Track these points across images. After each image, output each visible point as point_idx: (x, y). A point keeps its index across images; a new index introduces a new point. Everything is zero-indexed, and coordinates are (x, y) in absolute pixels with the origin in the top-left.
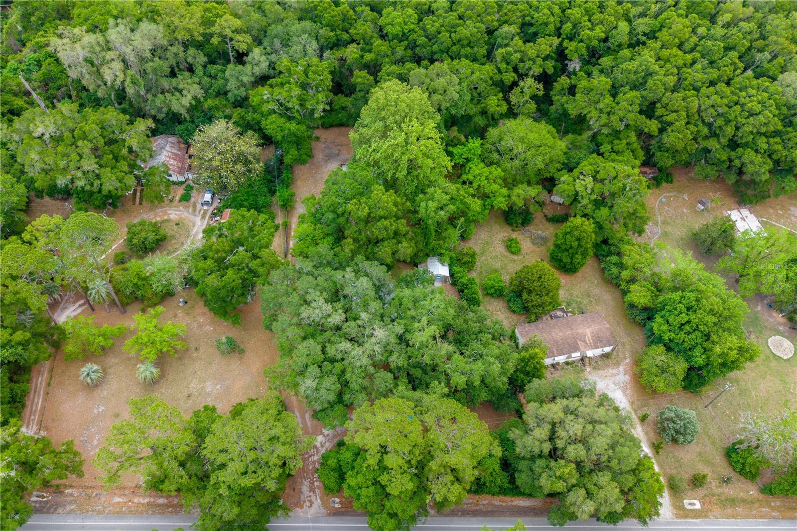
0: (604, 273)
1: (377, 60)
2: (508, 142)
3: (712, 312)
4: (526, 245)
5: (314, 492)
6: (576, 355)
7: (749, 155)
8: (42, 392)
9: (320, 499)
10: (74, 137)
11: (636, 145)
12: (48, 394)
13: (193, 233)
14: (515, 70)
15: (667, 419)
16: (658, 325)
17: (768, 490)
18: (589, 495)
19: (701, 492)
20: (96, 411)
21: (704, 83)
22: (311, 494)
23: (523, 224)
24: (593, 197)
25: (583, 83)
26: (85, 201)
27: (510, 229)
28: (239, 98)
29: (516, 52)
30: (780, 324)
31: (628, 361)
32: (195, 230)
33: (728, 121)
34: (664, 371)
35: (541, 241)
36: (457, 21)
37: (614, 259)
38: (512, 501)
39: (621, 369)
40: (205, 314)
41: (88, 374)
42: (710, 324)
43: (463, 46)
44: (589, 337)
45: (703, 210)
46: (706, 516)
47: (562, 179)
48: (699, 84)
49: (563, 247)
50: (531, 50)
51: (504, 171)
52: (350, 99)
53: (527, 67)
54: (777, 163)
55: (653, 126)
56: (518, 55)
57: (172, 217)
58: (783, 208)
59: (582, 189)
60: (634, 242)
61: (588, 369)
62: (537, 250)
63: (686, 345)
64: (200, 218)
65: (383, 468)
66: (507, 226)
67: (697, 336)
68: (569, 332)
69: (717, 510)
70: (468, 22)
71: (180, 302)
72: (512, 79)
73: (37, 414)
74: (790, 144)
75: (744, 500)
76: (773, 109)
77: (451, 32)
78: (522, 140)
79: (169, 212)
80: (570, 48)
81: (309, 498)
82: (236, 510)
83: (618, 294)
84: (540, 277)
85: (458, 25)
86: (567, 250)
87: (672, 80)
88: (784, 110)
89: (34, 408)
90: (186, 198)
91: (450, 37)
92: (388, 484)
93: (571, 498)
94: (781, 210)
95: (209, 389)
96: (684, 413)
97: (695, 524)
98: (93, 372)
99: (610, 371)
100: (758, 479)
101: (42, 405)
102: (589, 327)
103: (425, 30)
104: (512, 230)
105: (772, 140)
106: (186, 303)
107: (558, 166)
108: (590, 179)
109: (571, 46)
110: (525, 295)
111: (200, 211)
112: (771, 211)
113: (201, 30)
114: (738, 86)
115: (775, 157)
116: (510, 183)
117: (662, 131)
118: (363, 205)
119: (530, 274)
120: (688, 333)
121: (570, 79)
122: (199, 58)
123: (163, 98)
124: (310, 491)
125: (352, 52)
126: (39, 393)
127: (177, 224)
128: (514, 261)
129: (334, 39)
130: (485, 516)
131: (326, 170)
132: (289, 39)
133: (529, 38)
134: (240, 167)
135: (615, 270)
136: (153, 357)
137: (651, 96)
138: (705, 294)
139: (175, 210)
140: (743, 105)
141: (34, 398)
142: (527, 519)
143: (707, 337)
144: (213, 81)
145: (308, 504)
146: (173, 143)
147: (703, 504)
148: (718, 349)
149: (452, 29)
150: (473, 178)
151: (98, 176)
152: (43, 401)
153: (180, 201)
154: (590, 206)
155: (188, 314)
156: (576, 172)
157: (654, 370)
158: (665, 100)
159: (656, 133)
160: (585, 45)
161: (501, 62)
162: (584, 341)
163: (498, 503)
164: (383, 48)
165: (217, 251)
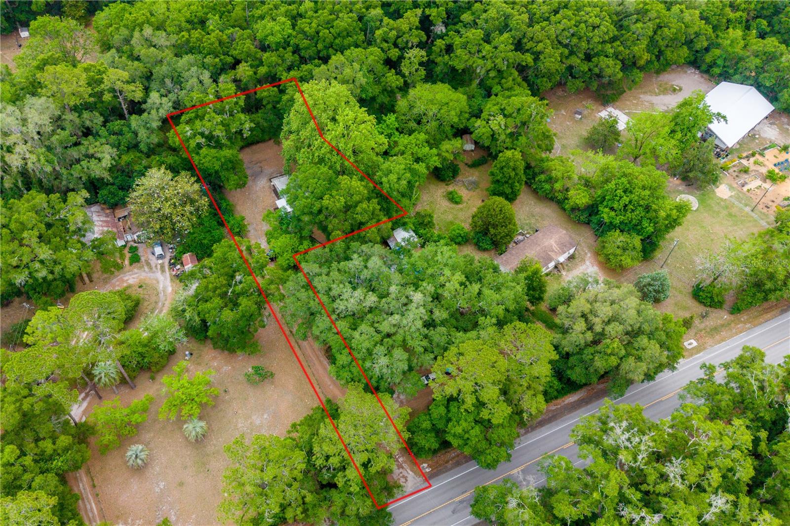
0: (538, 193)
1: (270, 71)
2: (420, 108)
3: (644, 188)
4: (463, 193)
5: (403, 468)
6: (552, 265)
7: (604, 62)
8: (90, 496)
9: (411, 471)
10: (12, 232)
11: (519, 79)
12: (97, 495)
13: (161, 288)
14: (395, 45)
15: (645, 286)
16: (606, 215)
17: (735, 310)
18: (639, 359)
19: (692, 332)
20: (157, 490)
21: (549, 13)
22: (401, 470)
23: (453, 177)
24: (508, 131)
25: (457, 41)
26: (45, 294)
27: (443, 185)
28: (152, 146)
29: (391, 30)
30: (678, 185)
31: (589, 255)
32: (161, 286)
33: (580, 38)
34: (624, 249)
35: (474, 186)
36: (331, 17)
37: (542, 177)
38: (564, 401)
39: (588, 263)
40: (215, 358)
41: (137, 457)
42: (647, 197)
43: (344, 38)
44: (555, 247)
45: (581, 118)
46: (705, 349)
47: (476, 125)
48: (547, 15)
49: (503, 180)
50: (402, 24)
51: (427, 133)
52: (259, 115)
53: (405, 40)
54: (623, 61)
55: (529, 58)
56: (394, 32)
57: (131, 281)
58: (635, 98)
59: (497, 127)
60: (553, 158)
61: (564, 273)
62: (474, 193)
63: (634, 221)
64: (160, 272)
65: (480, 404)
66: (440, 183)
67: (640, 211)
68: (538, 248)
69: (709, 341)
70: (341, 15)
71: (186, 355)
72: (397, 54)
73: (98, 519)
74: (629, 43)
75: (722, 326)
76: (607, 18)
77: (328, 29)
78: (432, 102)
79: (125, 278)
80: (434, 14)
81: (401, 475)
82: (369, 502)
83: (554, 206)
84: (501, 210)
85: (333, 20)
86: (506, 182)
87: (525, 17)
88: (615, 18)
89: (91, 515)
90: (135, 260)
91: (330, 33)
92: (490, 416)
93: (625, 366)
94: (635, 100)
95: (258, 422)
96: (658, 274)
97: (700, 357)
98: (140, 452)
99: (581, 268)
100: (724, 306)
101: (97, 509)
102: (551, 239)
103: (304, 33)
104: (447, 185)
105: (615, 44)
106: (191, 354)
107: (467, 116)
108: (500, 118)
109: (433, 12)
110: (492, 231)
111: (156, 266)
112: (628, 103)
113: (89, 90)
114: (575, 8)
115: (620, 57)
116: (433, 143)
117: (536, 59)
118: (337, 197)
119: (492, 210)
120: (633, 211)
121: (444, 40)
122: (94, 119)
123: (80, 168)
124: (399, 469)
125: (244, 71)
126: (88, 499)
127: (140, 287)
128: (461, 209)
129: (220, 64)
130: (550, 422)
131: (258, 188)
132: (180, 76)
133: (397, 15)
134: (188, 208)
135: (547, 186)
136: (197, 411)
137: (519, 34)
138: (633, 175)
139: (130, 275)
140: (586, 22)
141: (85, 506)
142: (583, 409)
143: (647, 208)
144: (120, 137)
145: (403, 480)
146: (98, 212)
147: (697, 340)
148: (663, 214)
149: (329, 24)
150: (404, 148)
151: (55, 262)
152: (96, 504)
153: (131, 264)
154: (508, 140)
155: (199, 364)
156: (484, 115)
157: (619, 251)
158: (529, 35)
159: (533, 64)
160: (444, 9)
161: (381, 43)
162: (553, 251)
163: (554, 408)
164: (273, 58)
165: (216, 288)
